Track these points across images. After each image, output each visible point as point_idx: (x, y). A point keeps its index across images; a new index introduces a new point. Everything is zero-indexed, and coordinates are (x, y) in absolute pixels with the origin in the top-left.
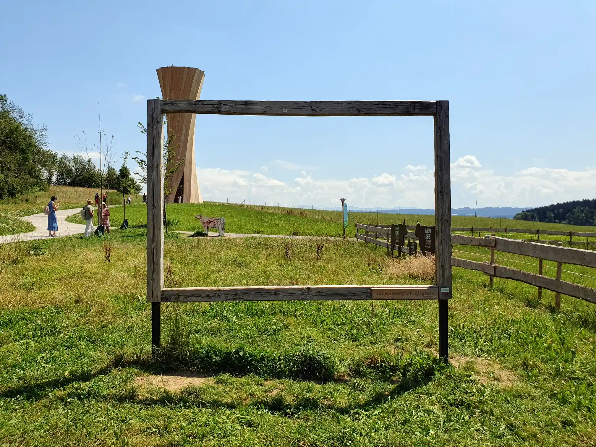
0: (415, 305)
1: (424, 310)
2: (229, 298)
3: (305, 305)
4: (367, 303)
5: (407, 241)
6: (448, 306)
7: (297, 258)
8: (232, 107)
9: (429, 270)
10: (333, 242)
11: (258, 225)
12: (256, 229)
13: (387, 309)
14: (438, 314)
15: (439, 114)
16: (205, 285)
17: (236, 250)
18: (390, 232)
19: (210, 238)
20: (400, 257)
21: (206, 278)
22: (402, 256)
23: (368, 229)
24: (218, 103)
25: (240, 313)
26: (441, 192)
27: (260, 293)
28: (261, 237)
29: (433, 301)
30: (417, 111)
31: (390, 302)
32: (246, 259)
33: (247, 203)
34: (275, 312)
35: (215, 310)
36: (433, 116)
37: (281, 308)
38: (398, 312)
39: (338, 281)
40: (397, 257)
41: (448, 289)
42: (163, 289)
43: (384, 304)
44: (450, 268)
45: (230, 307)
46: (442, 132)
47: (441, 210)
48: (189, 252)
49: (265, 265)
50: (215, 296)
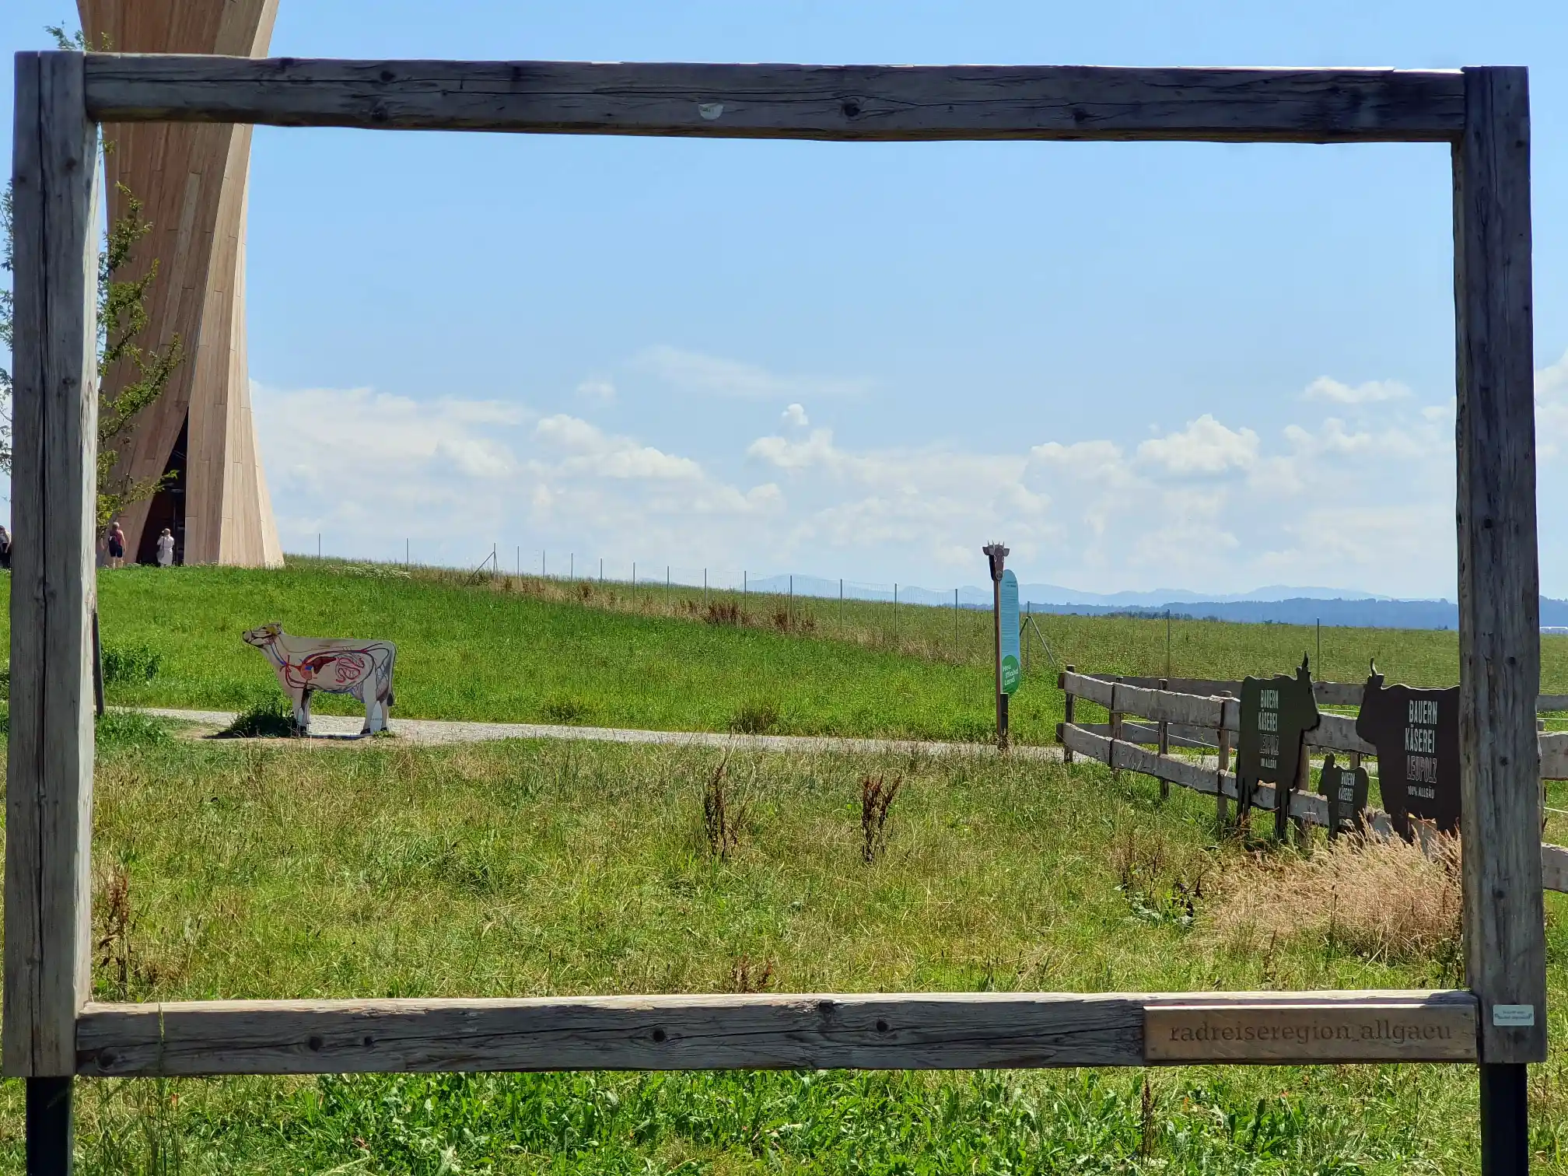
0: (1361, 1088)
1: (1403, 1113)
2: (420, 1054)
3: (804, 1091)
4: (1117, 1083)
5: (1316, 764)
6: (1529, 1092)
7: (764, 848)
8: (445, 93)
9: (1430, 907)
10: (945, 765)
11: (562, 680)
12: (552, 695)
13: (1216, 1110)
14: (1477, 1135)
15: (1478, 134)
16: (295, 987)
17: (451, 806)
18: (1233, 719)
19: (320, 743)
20: (1285, 842)
21: (299, 950)
22: (1291, 838)
23: (1124, 701)
24: (375, 75)
25: (477, 1131)
26: (1488, 524)
27: (576, 1033)
28: (576, 742)
29: (1452, 1069)
30: (1366, 118)
31: (1237, 1075)
32: (503, 854)
33: (507, 566)
34: (652, 1128)
35: (349, 1116)
36: (1447, 146)
37: (681, 1108)
38: (1274, 1124)
39: (972, 966)
40: (1268, 847)
41: (1529, 1009)
42: (87, 1011)
43: (1202, 1084)
44: (1538, 900)
45: (423, 1098)
46: (1496, 230)
47: (1487, 611)
48: (213, 815)
49: (602, 885)
50: (351, 1044)
